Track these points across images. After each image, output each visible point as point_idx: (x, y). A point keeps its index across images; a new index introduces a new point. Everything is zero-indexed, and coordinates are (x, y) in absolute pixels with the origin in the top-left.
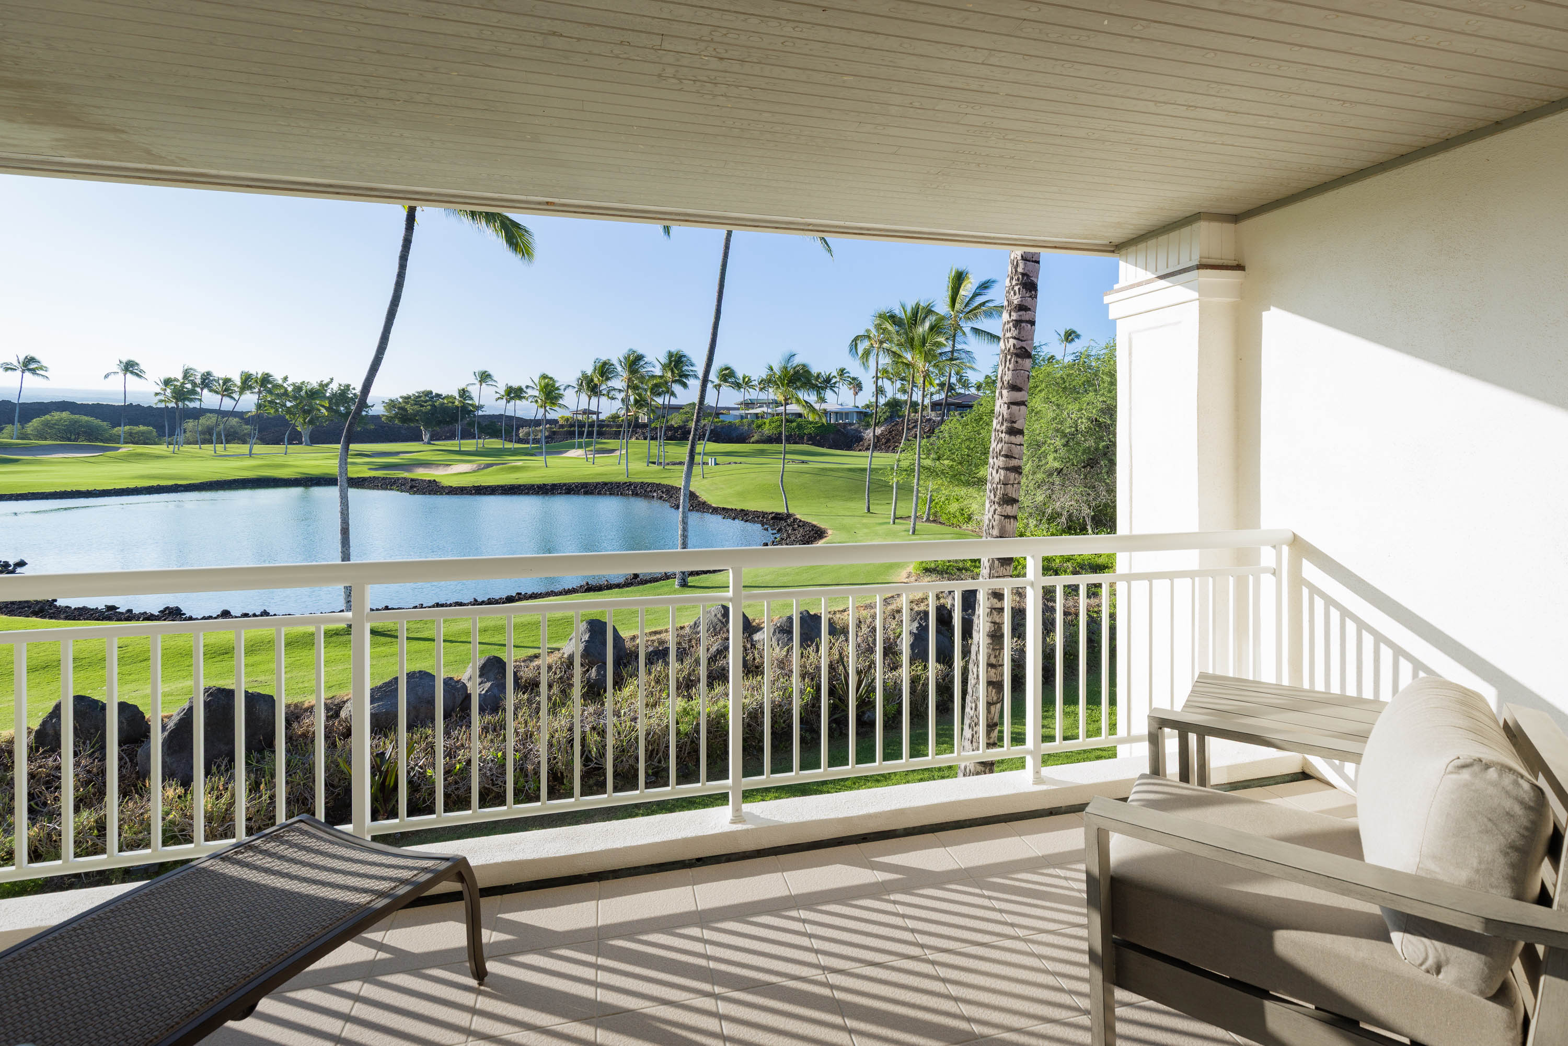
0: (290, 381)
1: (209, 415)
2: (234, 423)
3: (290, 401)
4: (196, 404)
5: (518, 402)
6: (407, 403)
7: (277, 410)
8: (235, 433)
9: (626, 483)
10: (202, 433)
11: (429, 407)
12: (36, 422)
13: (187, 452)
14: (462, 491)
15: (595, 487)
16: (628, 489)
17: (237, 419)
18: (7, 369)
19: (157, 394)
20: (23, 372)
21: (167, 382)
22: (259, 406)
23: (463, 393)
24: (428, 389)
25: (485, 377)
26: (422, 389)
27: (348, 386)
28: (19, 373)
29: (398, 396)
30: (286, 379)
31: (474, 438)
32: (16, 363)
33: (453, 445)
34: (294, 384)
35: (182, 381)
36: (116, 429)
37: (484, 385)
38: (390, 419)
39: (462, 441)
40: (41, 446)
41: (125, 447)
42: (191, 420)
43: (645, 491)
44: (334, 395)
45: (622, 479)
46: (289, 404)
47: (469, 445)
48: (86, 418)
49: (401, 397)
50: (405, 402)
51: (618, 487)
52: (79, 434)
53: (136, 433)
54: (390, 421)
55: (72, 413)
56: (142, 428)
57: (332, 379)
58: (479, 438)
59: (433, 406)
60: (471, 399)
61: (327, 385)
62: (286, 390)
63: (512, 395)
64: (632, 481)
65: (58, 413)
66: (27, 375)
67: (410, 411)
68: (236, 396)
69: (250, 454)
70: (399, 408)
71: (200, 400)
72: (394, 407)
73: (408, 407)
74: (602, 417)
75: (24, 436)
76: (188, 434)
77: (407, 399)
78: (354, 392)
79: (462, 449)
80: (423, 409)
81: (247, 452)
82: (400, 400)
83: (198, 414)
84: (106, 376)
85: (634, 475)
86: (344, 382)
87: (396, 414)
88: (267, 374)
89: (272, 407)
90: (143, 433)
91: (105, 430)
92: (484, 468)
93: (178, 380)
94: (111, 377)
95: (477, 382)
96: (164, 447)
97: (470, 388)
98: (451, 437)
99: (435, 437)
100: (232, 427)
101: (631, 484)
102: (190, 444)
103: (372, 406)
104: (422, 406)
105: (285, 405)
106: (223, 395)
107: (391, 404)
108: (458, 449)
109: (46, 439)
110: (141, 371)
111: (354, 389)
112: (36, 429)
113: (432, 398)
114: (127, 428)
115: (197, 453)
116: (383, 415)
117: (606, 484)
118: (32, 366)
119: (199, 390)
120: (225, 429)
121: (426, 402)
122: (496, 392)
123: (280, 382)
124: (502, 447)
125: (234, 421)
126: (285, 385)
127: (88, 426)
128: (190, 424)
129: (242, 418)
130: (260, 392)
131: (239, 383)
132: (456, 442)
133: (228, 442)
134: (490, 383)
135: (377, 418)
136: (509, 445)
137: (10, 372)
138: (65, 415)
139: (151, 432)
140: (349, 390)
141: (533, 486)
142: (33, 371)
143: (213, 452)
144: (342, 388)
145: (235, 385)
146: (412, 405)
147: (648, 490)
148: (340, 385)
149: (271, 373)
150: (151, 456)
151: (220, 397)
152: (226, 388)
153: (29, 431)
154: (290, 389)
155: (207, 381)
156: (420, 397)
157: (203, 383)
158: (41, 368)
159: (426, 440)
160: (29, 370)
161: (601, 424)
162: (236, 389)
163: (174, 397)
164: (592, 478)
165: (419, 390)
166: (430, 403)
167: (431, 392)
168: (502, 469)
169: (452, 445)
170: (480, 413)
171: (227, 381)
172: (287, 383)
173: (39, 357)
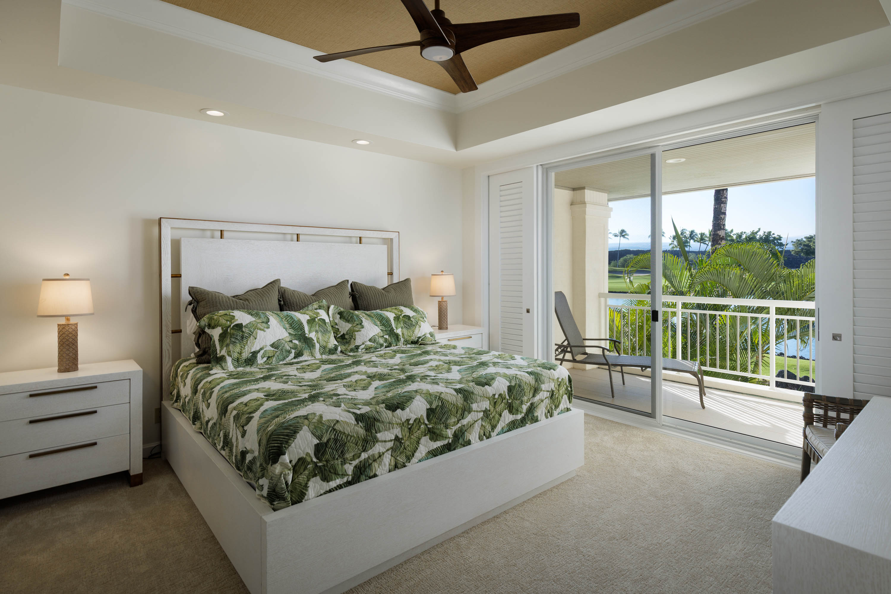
20: (620, 237)
27: (770, 233)
28: (619, 237)
29: (803, 237)
30: (732, 231)
32: (618, 233)
34: (737, 234)
38: (797, 253)
44: (761, 238)
49: (805, 238)
54: (797, 254)
57: (759, 229)
61: (756, 233)
65: (629, 255)
66: (622, 238)
70: (804, 245)
72: (800, 244)
78: (773, 236)
82: (805, 240)
86: (767, 231)
87: (802, 249)
106: (701, 243)
111: (774, 234)
118: (623, 234)
119: (689, 240)
135: (788, 252)
137: (616, 237)
140: (770, 235)
142: (623, 236)
144: (766, 234)
145: (706, 237)
148: (765, 232)
151: (699, 244)
154: (735, 237)
158: (626, 235)
162: (707, 239)
171: (702, 235)
172: (733, 233)
173: (626, 230)
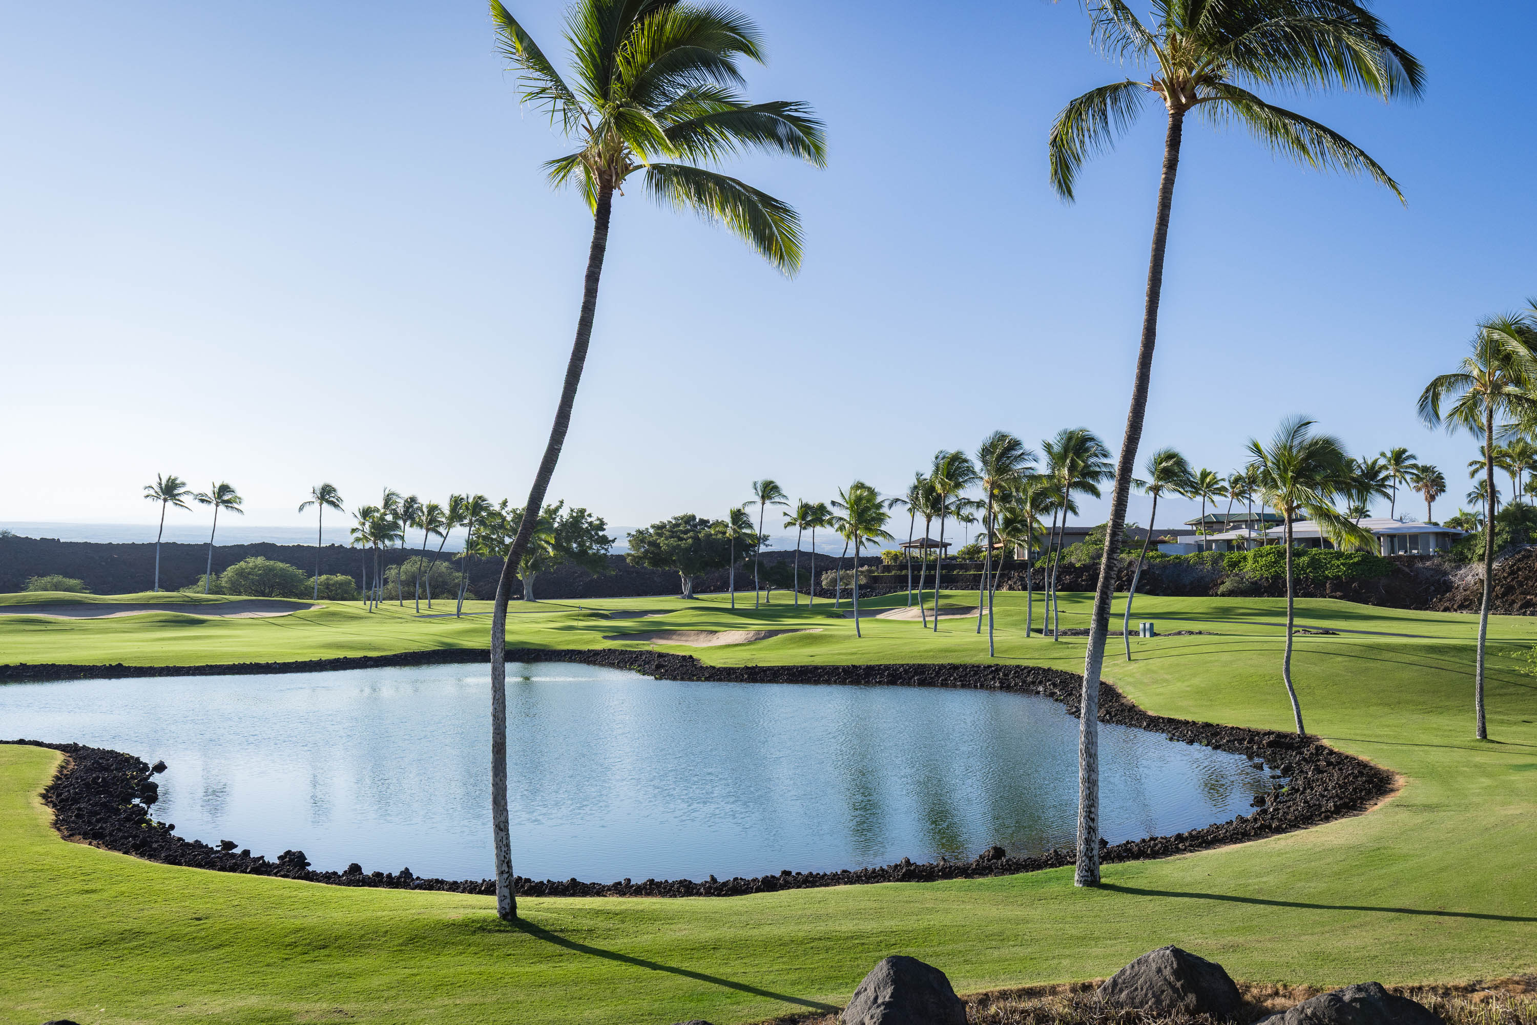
0: (510, 507)
1: (414, 558)
2: (444, 570)
3: (510, 537)
4: (398, 544)
5: (818, 529)
6: (660, 535)
7: (493, 550)
8: (445, 583)
9: (990, 666)
10: (406, 583)
11: (690, 541)
12: (230, 571)
13: (386, 610)
14: (729, 674)
15: (938, 673)
16: (994, 678)
17: (446, 564)
18: (202, 501)
19: (354, 531)
20: (217, 504)
21: (366, 513)
22: (471, 544)
23: (738, 516)
24: (690, 513)
25: (769, 491)
26: (680, 513)
27: (582, 511)
28: (213, 506)
29: (648, 525)
30: (504, 504)
31: (754, 589)
32: (210, 494)
33: (724, 600)
34: (514, 511)
35: (382, 511)
36: (312, 580)
37: (767, 502)
38: (637, 560)
39: (736, 594)
40: (232, 602)
41: (318, 604)
42: (394, 566)
43: (1024, 682)
44: (563, 525)
45: (984, 659)
46: (508, 540)
47: (747, 599)
48: (281, 565)
49: (653, 527)
50: (658, 534)
51: (976, 673)
52: (272, 586)
53: (333, 585)
54: (637, 563)
55: (268, 559)
56: (340, 577)
57: (562, 502)
58: (761, 589)
59: (696, 538)
60: (750, 526)
61: (556, 510)
62: (504, 519)
63: (809, 518)
64: (1001, 662)
65: (253, 559)
66: (222, 508)
67: (664, 548)
68: (442, 530)
69: (459, 614)
70: (650, 543)
71: (402, 538)
72: (642, 541)
73: (661, 541)
74: (952, 551)
75: (218, 590)
76: (390, 586)
77: (660, 528)
78: (589, 520)
79: (736, 606)
80: (683, 544)
81: (455, 610)
82: (651, 531)
83: (402, 556)
84: (301, 508)
85: (1005, 651)
86: (577, 506)
87: (646, 552)
88: (480, 498)
89: (487, 545)
90: (341, 584)
91: (301, 581)
92: (764, 638)
93: (378, 511)
94: (307, 508)
95: (758, 499)
96: (360, 604)
97: (747, 510)
98: (722, 588)
99: (699, 588)
100: (441, 575)
101: (998, 668)
102: (392, 599)
103: (613, 541)
104: (681, 539)
105: (502, 542)
106: (428, 530)
107: (639, 538)
108: (730, 606)
109: (240, 594)
110: (339, 499)
111: (590, 515)
112: (230, 580)
113: (695, 526)
114: (324, 577)
115: (396, 612)
116: (629, 555)
117: (955, 667)
118: (226, 497)
119: (401, 523)
120: (431, 579)
121: (686, 532)
122: (785, 514)
123: (496, 508)
124: (794, 602)
125: (443, 566)
126: (504, 513)
127: (283, 574)
128: (392, 572)
129: (452, 562)
130: (471, 524)
131: (447, 512)
132: (728, 595)
133: (434, 596)
134: (777, 500)
135: (620, 559)
136: (804, 600)
137: (204, 505)
138: (260, 560)
139: (349, 583)
140: (583, 517)
141: (837, 668)
142: (227, 503)
143: (415, 611)
144: (575, 514)
145: (443, 514)
146: (667, 539)
147: (1029, 679)
148: (572, 510)
149: (486, 496)
150: (345, 617)
151: (424, 532)
152: (432, 521)
153: (223, 584)
154: (508, 518)
155: (410, 511)
156: (677, 525)
157: (406, 512)
158: (234, 499)
159: (686, 593)
160: (224, 502)
161: (949, 564)
162: (443, 520)
163: (372, 534)
164: (933, 657)
165: (677, 515)
166: (691, 534)
167: (694, 517)
168: (793, 641)
169: (722, 600)
170: (762, 549)
171: (433, 509)
172: (506, 509)
173: (232, 485)
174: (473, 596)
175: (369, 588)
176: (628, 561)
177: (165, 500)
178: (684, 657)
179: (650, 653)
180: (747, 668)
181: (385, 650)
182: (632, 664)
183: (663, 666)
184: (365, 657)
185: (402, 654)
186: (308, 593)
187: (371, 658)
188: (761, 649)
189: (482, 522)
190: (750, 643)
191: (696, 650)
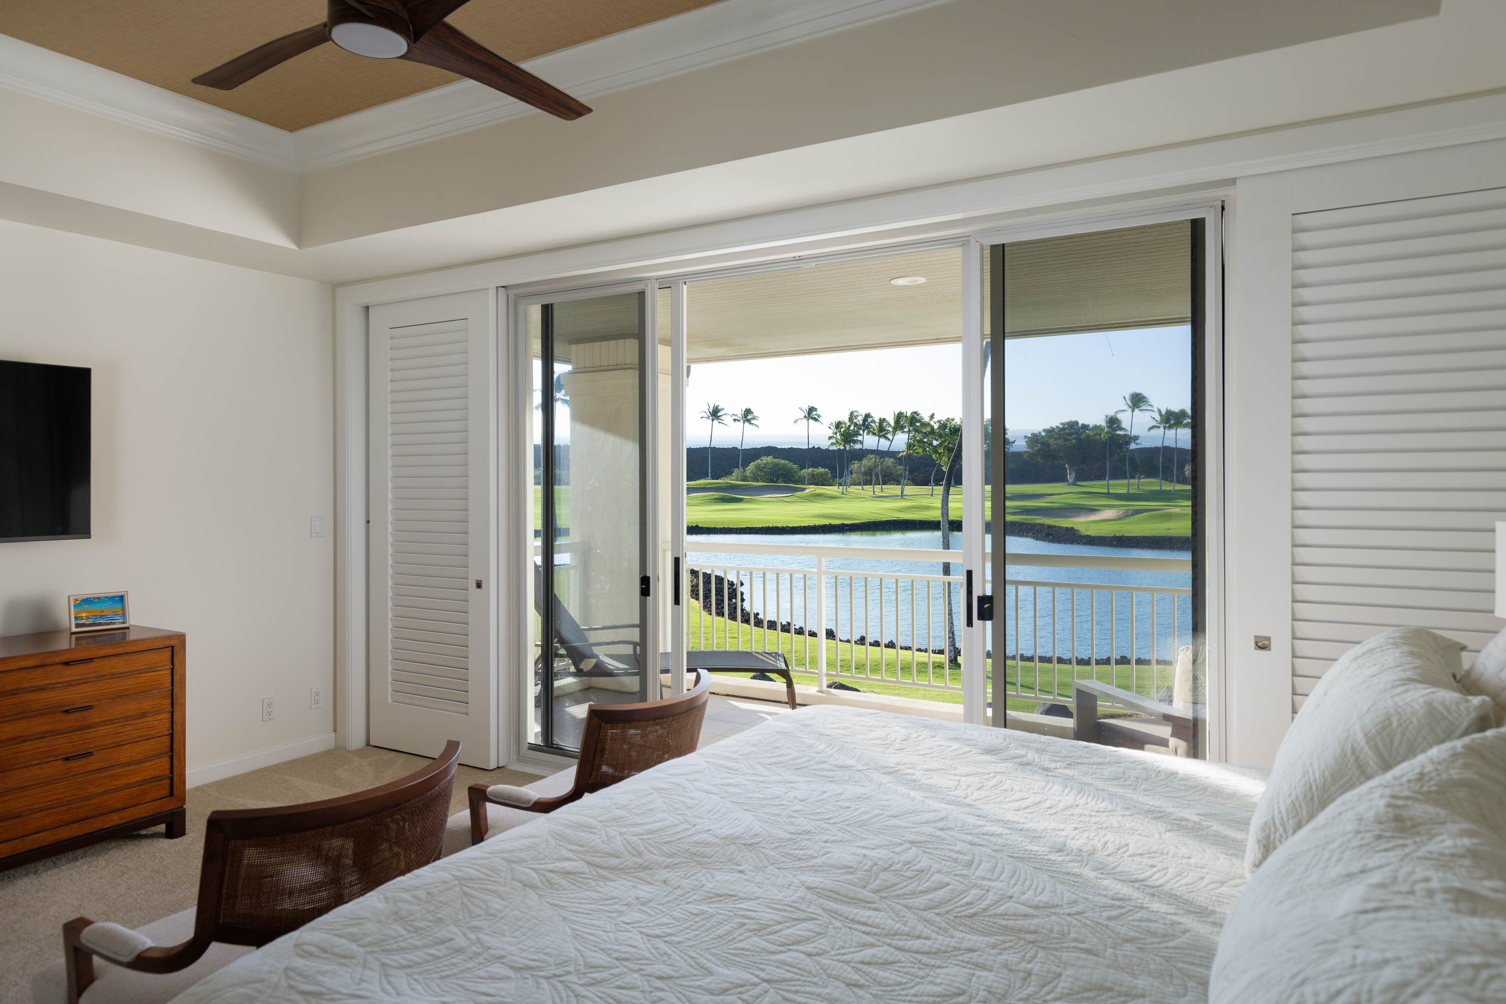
0: (936, 419)
1: (870, 456)
2: (890, 464)
3: (937, 440)
4: (858, 446)
6: (1050, 437)
7: (924, 450)
8: (891, 473)
10: (865, 474)
11: (1074, 441)
12: (752, 466)
13: (853, 492)
14: (1101, 541)
17: (892, 460)
18: (735, 420)
19: (830, 438)
21: (838, 425)
22: (910, 446)
23: (1113, 422)
24: (1074, 420)
25: (1137, 401)
26: (1066, 420)
31: (1126, 478)
33: (1102, 486)
35: (848, 424)
36: (803, 471)
37: (1137, 411)
39: (1111, 482)
40: (755, 486)
41: (809, 488)
42: (856, 462)
46: (935, 443)
47: (1120, 486)
48: (783, 461)
50: (1048, 436)
52: (778, 476)
53: (816, 475)
55: (775, 457)
56: (821, 470)
58: (1133, 477)
59: (1079, 439)
60: (1122, 429)
62: (932, 428)
63: (1172, 422)
67: (1054, 446)
68: (890, 436)
69: (902, 495)
71: (862, 443)
73: (1051, 441)
75: (745, 479)
76: (854, 475)
77: (1050, 432)
79: (1111, 491)
80: (1068, 443)
81: (899, 493)
83: (862, 454)
84: (796, 421)
88: (915, 413)
89: (920, 447)
90: (821, 474)
91: (795, 472)
92: (1132, 515)
93: (845, 424)
94: (799, 423)
95: (1126, 407)
96: (835, 488)
97: (1120, 416)
98: (1100, 477)
99: (1081, 477)
100: (888, 468)
102: (855, 485)
103: (1013, 442)
104: (1066, 440)
105: (931, 444)
107: (1034, 439)
108: (1106, 491)
109: (758, 481)
110: (819, 416)
112: (752, 472)
113: (1078, 429)
114: (810, 470)
115: (860, 494)
116: (1026, 452)
120: (882, 470)
121: (1071, 434)
122: (1151, 419)
123: (927, 419)
124: (1158, 488)
125: (890, 461)
126: (932, 423)
127: (784, 468)
128: (855, 466)
129: (896, 459)
130: (909, 432)
131: (893, 424)
132: (1104, 483)
133: (884, 483)
134: (1144, 408)
136: (1168, 487)
138: (769, 459)
139: (827, 473)
143: (872, 493)
146: (1055, 439)
149: (919, 412)
150: (826, 497)
152: (881, 430)
153: (748, 474)
155: (866, 423)
156: (1064, 429)
157: (864, 424)
159: (1071, 481)
160: (749, 421)
163: (843, 440)
165: (1064, 421)
166: (1076, 435)
167: (1077, 423)
168: (1153, 518)
169: (1099, 486)
170: (1133, 446)
174: (910, 482)
175: (841, 477)
176: (1025, 456)
177: (713, 420)
178: (1067, 528)
179: (1042, 525)
180: (1115, 537)
181: (855, 519)
182: (1027, 533)
183: (1051, 534)
184: (843, 524)
185: (866, 523)
186: (801, 481)
187: (846, 525)
188: (1128, 524)
189: (916, 430)
190: (1120, 519)
191: (1076, 524)
